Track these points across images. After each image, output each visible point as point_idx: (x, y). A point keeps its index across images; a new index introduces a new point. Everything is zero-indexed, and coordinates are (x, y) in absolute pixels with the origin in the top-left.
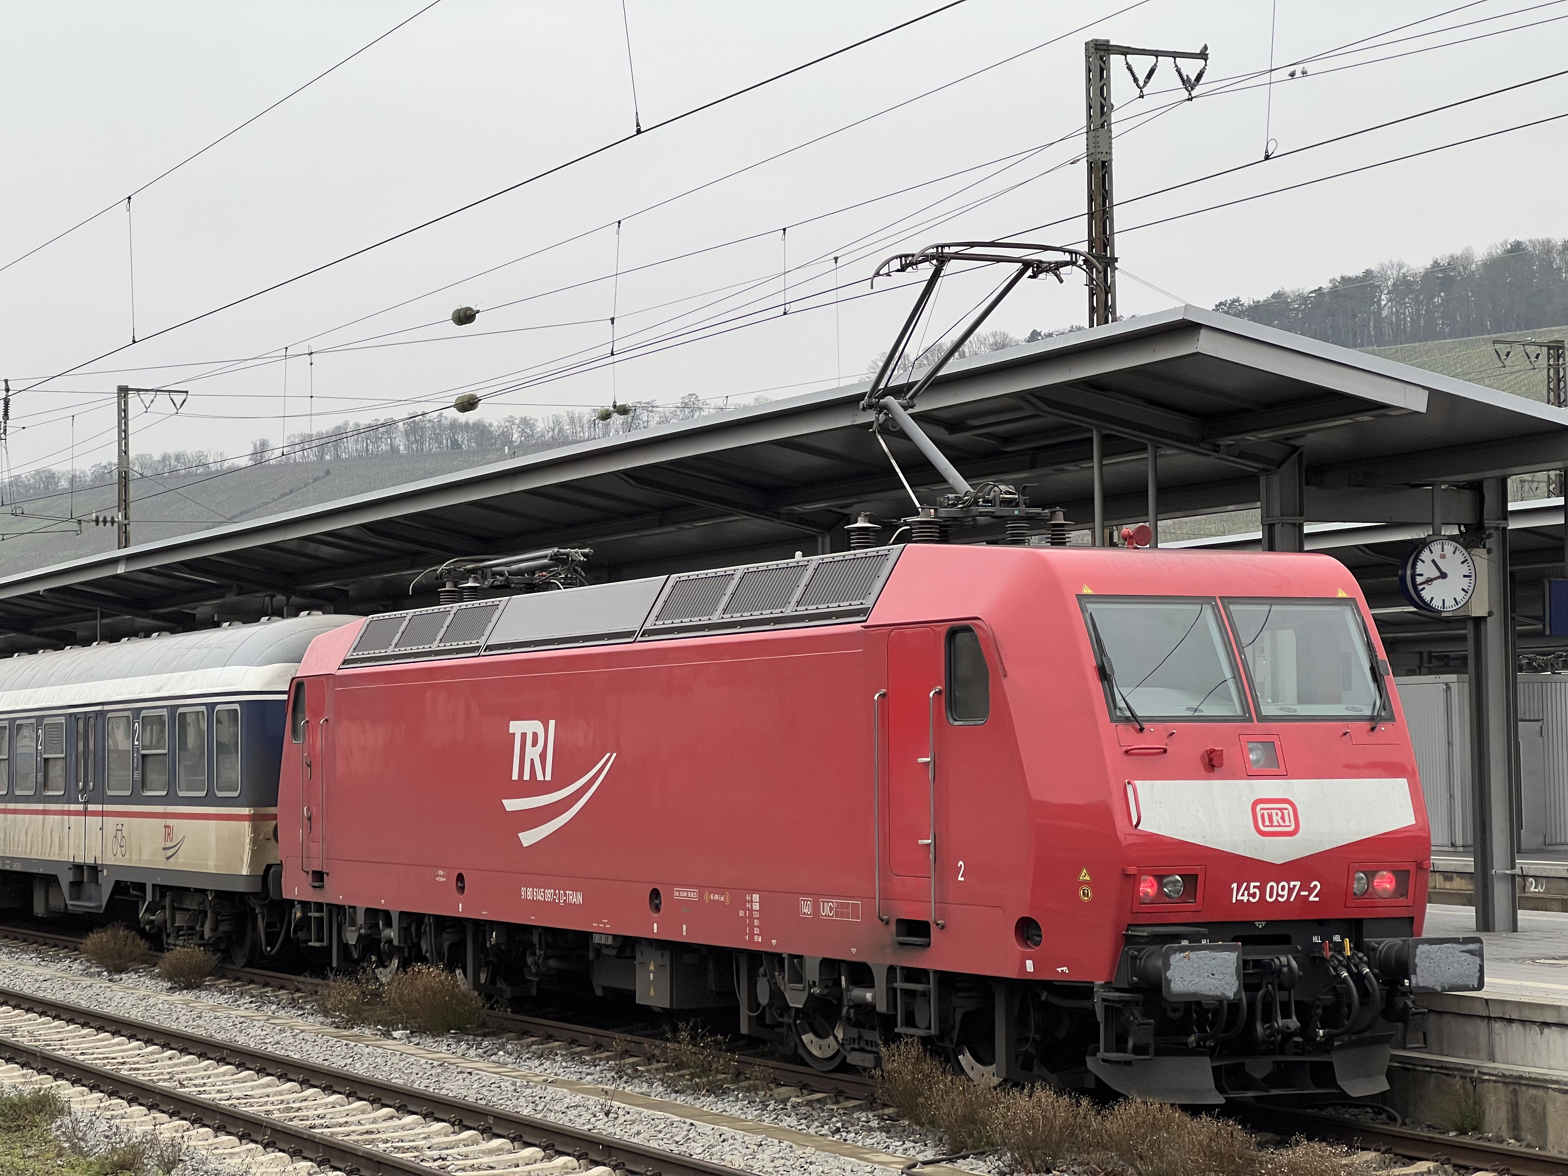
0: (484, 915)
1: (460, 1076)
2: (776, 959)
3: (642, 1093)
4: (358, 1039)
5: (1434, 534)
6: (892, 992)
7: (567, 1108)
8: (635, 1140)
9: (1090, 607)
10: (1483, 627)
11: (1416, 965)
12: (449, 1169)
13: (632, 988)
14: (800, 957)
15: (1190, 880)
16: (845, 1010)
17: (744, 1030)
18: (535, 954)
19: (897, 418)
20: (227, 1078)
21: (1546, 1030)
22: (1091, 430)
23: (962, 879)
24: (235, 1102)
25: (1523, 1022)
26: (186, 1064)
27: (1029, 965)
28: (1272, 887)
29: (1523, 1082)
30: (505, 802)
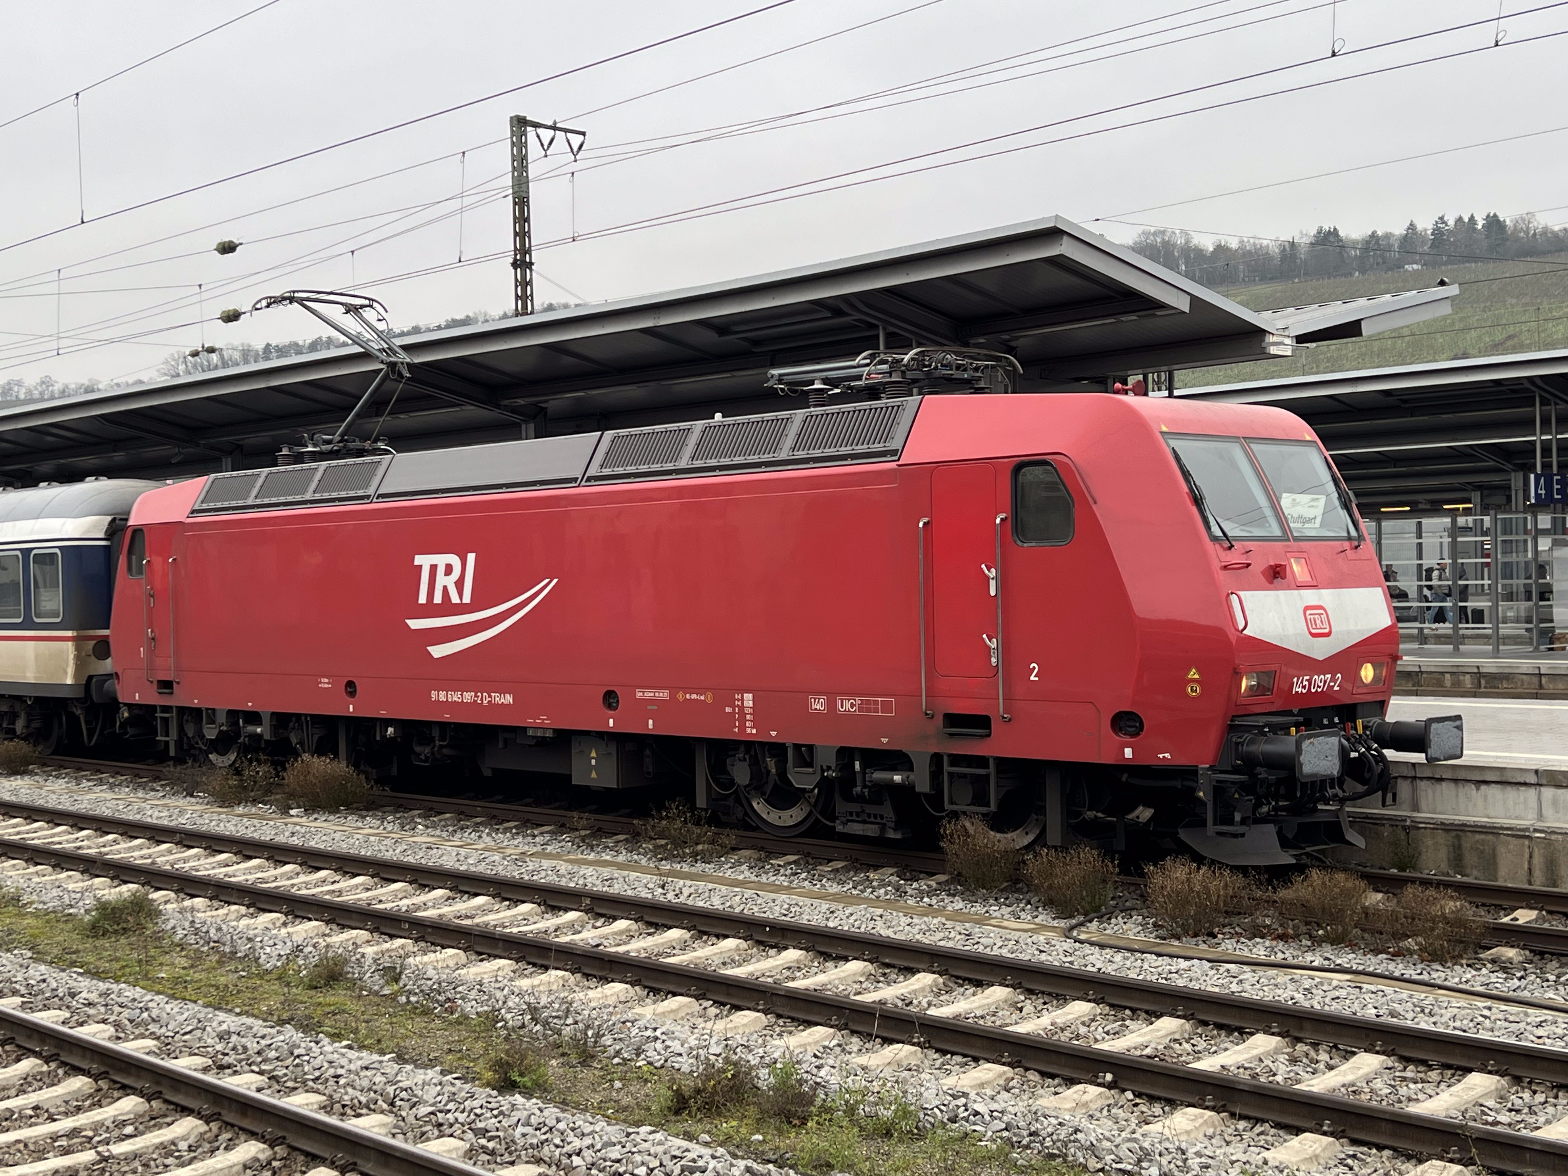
0: (383, 713)
4: (261, 817)
6: (936, 774)
9: (1170, 442)
11: (1431, 741)
13: (567, 772)
14: (809, 746)
17: (702, 804)
21: (1483, 787)
22: (878, 329)
23: (1035, 679)
27: (1128, 753)
28: (1315, 680)
29: (1467, 829)
30: (408, 622)
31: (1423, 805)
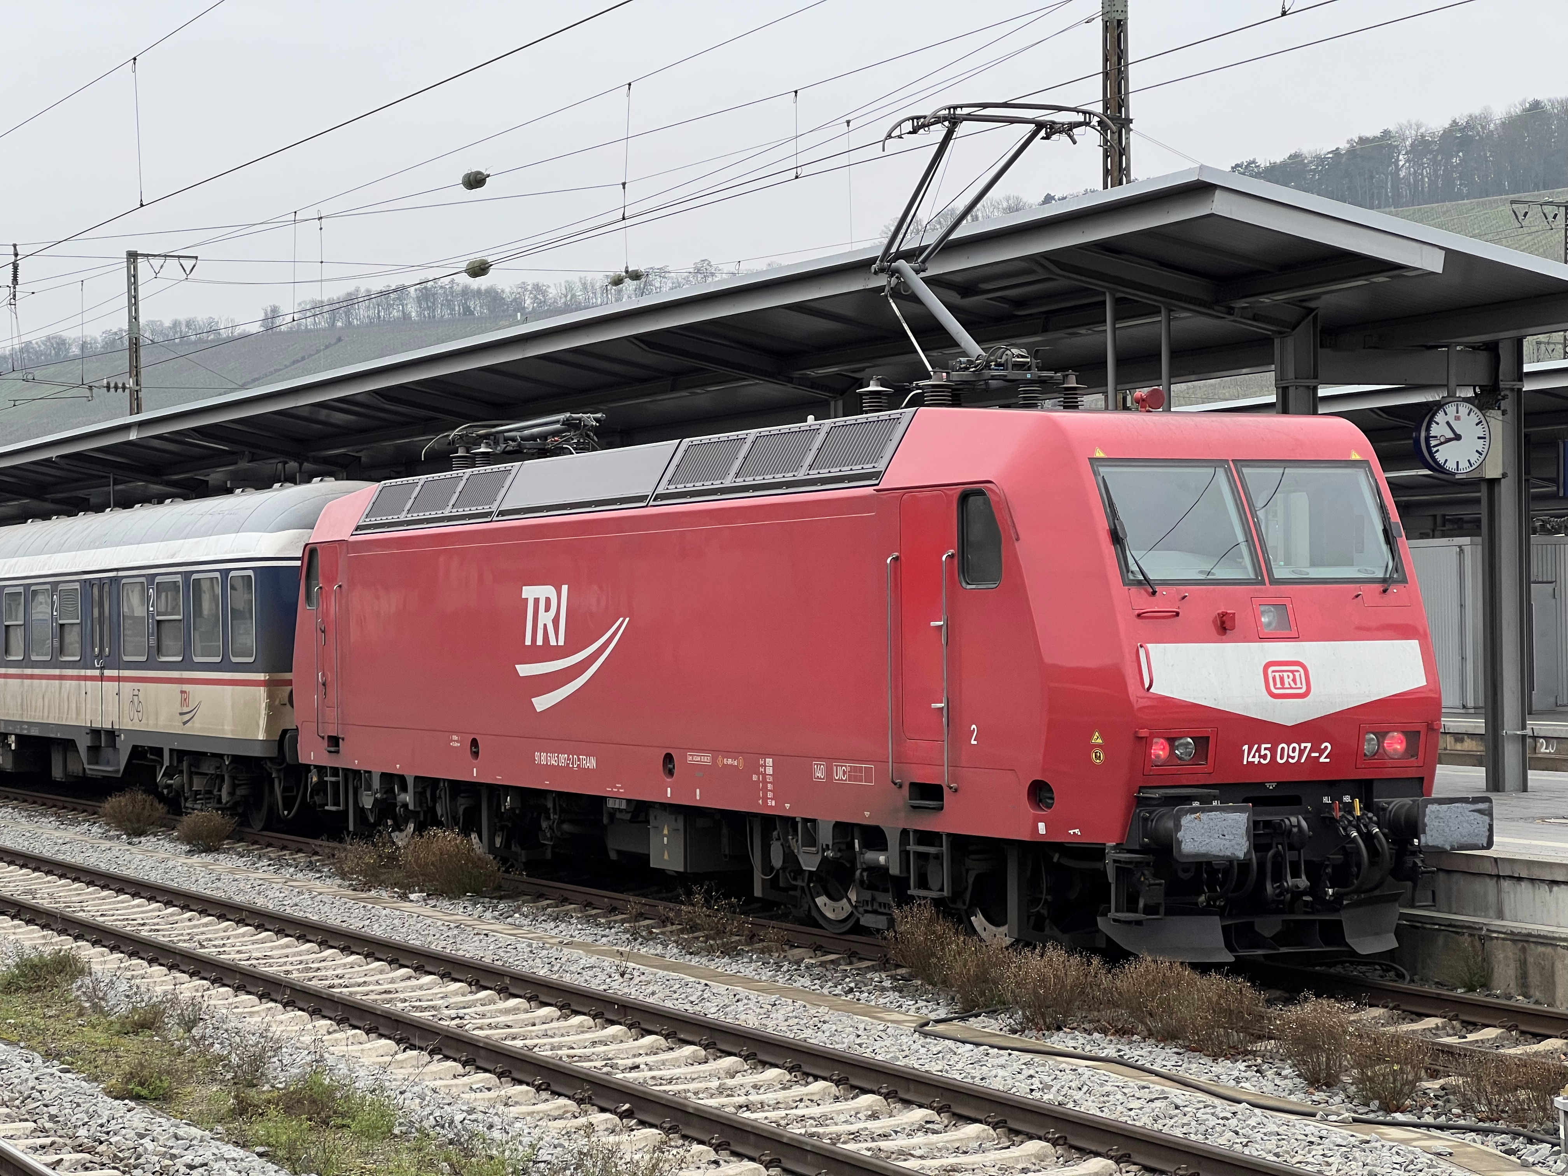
0: (499, 779)
1: (476, 938)
2: (790, 822)
3: (657, 955)
4: (376, 901)
5: (1449, 396)
6: (905, 855)
7: (583, 969)
8: (650, 1000)
9: (1102, 470)
10: (1496, 489)
11: (1425, 825)
12: (467, 1027)
13: (646, 852)
14: (814, 821)
15: (1201, 742)
16: (858, 873)
17: (758, 893)
18: (548, 818)
19: (909, 282)
20: (246, 939)
21: (1555, 889)
22: (1104, 293)
23: (975, 743)
24: (254, 962)
25: (1532, 880)
26: (206, 925)
27: (1042, 827)
28: (1283, 749)
29: (1532, 939)
30: (518, 667)
31: (1507, 912)
